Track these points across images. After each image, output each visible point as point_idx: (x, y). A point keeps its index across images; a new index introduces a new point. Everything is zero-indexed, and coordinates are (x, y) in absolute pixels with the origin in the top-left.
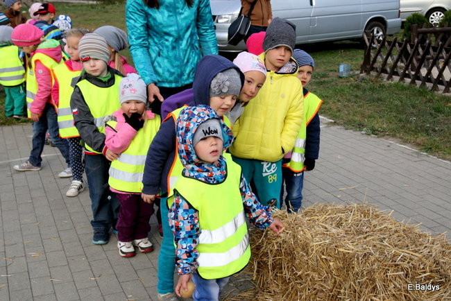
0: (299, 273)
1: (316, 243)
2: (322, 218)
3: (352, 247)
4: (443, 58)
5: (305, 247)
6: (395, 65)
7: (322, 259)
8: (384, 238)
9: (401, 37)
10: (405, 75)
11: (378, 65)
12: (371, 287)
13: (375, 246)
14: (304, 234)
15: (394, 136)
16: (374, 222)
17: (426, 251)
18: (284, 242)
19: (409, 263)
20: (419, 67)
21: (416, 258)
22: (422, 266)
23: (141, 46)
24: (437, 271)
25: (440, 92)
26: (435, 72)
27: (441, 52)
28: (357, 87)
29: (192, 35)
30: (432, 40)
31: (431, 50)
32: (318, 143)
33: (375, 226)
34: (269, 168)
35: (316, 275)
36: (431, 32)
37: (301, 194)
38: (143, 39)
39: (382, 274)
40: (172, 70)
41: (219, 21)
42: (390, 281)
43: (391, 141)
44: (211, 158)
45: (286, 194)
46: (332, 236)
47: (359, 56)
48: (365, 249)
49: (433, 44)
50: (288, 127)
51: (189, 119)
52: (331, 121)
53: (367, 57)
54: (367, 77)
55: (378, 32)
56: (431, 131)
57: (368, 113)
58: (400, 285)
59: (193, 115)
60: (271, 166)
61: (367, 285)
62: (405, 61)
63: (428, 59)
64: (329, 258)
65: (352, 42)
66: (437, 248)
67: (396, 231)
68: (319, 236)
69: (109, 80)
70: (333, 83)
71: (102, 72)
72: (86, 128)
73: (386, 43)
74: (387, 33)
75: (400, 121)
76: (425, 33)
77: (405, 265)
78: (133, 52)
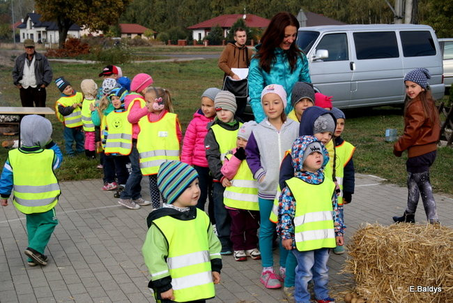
0: (390, 266)
1: (404, 242)
5: (396, 246)
7: (409, 252)
9: (446, 103)
14: (394, 237)
15: (446, 192)
35: (405, 265)
44: (317, 166)
46: (415, 237)
48: (441, 243)
51: (301, 143)
52: (384, 179)
59: (303, 140)
61: (444, 266)
64: (414, 251)
68: (405, 237)
69: (235, 125)
70: (381, 147)
71: (230, 120)
72: (213, 161)
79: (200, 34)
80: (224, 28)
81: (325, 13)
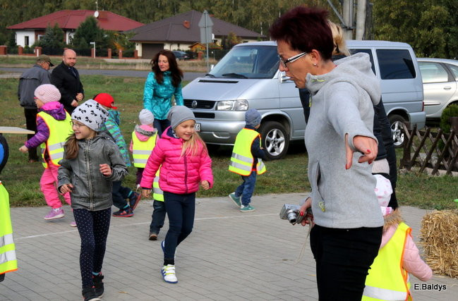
10: (440, 167)
41: (219, 108)
53: (408, 151)
73: (431, 135)
79: (27, 38)
80: (66, 30)
81: (216, 13)
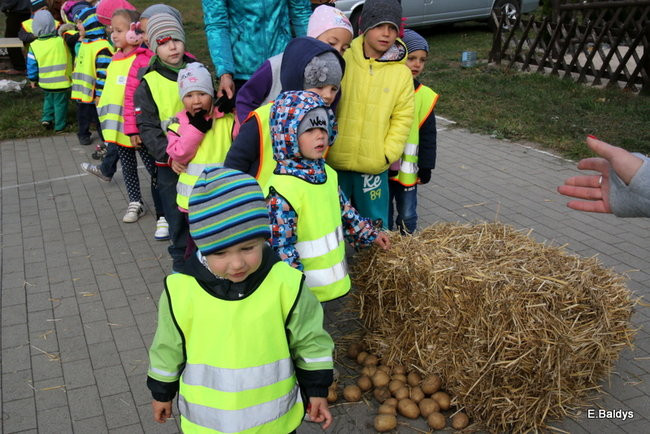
0: (417, 309)
1: (437, 271)
2: (444, 241)
3: (481, 274)
4: (592, 41)
5: (424, 277)
6: (532, 51)
7: (445, 290)
8: (522, 263)
9: (539, 17)
11: (511, 51)
12: (505, 323)
13: (510, 273)
14: (423, 260)
15: (531, 140)
16: (509, 244)
17: (573, 278)
18: (398, 270)
19: (552, 292)
20: (563, 54)
21: (561, 287)
22: (568, 296)
23: (218, 25)
24: (587, 302)
25: (589, 84)
26: (582, 59)
27: (589, 33)
28: (485, 80)
29: (281, 15)
30: (578, 18)
31: (577, 31)
32: (435, 148)
33: (510, 249)
34: (371, 182)
35: (437, 311)
36: (577, 9)
37: (415, 213)
38: (221, 16)
39: (520, 306)
40: (255, 59)
42: (530, 314)
43: (528, 146)
44: (315, 155)
45: (396, 213)
46: (457, 262)
47: (487, 42)
48: (498, 276)
49: (580, 24)
50: (394, 129)
51: (293, 104)
52: (452, 122)
53: (497, 42)
54: (498, 67)
55: (510, 10)
56: (577, 133)
57: (498, 111)
58: (542, 319)
59: (299, 100)
60: (373, 180)
61: (501, 321)
62: (544, 45)
63: (574, 43)
64: (454, 289)
65: (477, 23)
66: (587, 273)
67: (536, 255)
68: (440, 262)
70: (454, 76)
73: (521, 24)
74: (522, 11)
75: (540, 120)
76: (569, 10)
77: (548, 295)
78: (208, 33)
